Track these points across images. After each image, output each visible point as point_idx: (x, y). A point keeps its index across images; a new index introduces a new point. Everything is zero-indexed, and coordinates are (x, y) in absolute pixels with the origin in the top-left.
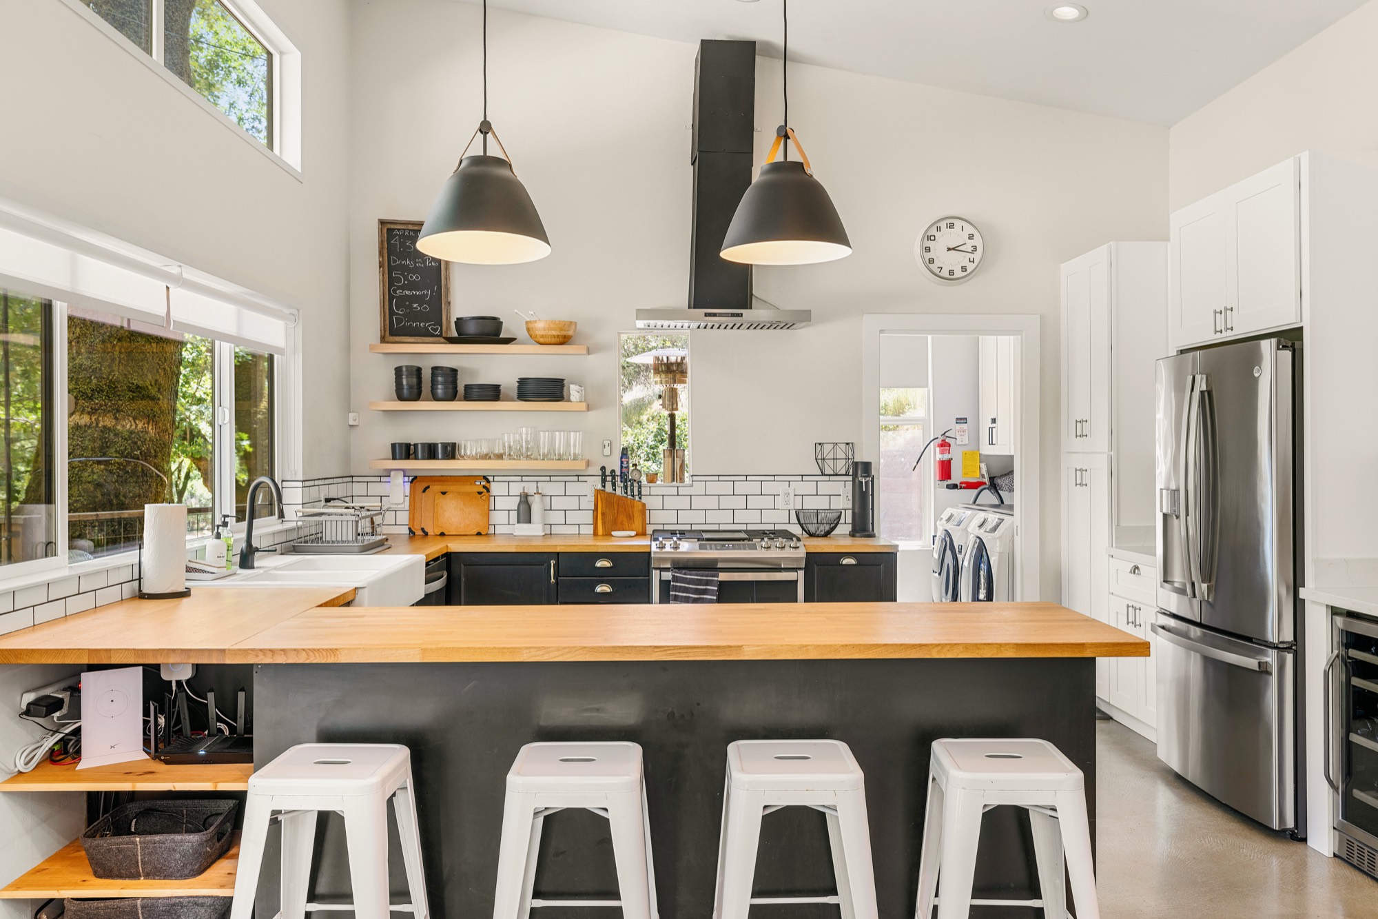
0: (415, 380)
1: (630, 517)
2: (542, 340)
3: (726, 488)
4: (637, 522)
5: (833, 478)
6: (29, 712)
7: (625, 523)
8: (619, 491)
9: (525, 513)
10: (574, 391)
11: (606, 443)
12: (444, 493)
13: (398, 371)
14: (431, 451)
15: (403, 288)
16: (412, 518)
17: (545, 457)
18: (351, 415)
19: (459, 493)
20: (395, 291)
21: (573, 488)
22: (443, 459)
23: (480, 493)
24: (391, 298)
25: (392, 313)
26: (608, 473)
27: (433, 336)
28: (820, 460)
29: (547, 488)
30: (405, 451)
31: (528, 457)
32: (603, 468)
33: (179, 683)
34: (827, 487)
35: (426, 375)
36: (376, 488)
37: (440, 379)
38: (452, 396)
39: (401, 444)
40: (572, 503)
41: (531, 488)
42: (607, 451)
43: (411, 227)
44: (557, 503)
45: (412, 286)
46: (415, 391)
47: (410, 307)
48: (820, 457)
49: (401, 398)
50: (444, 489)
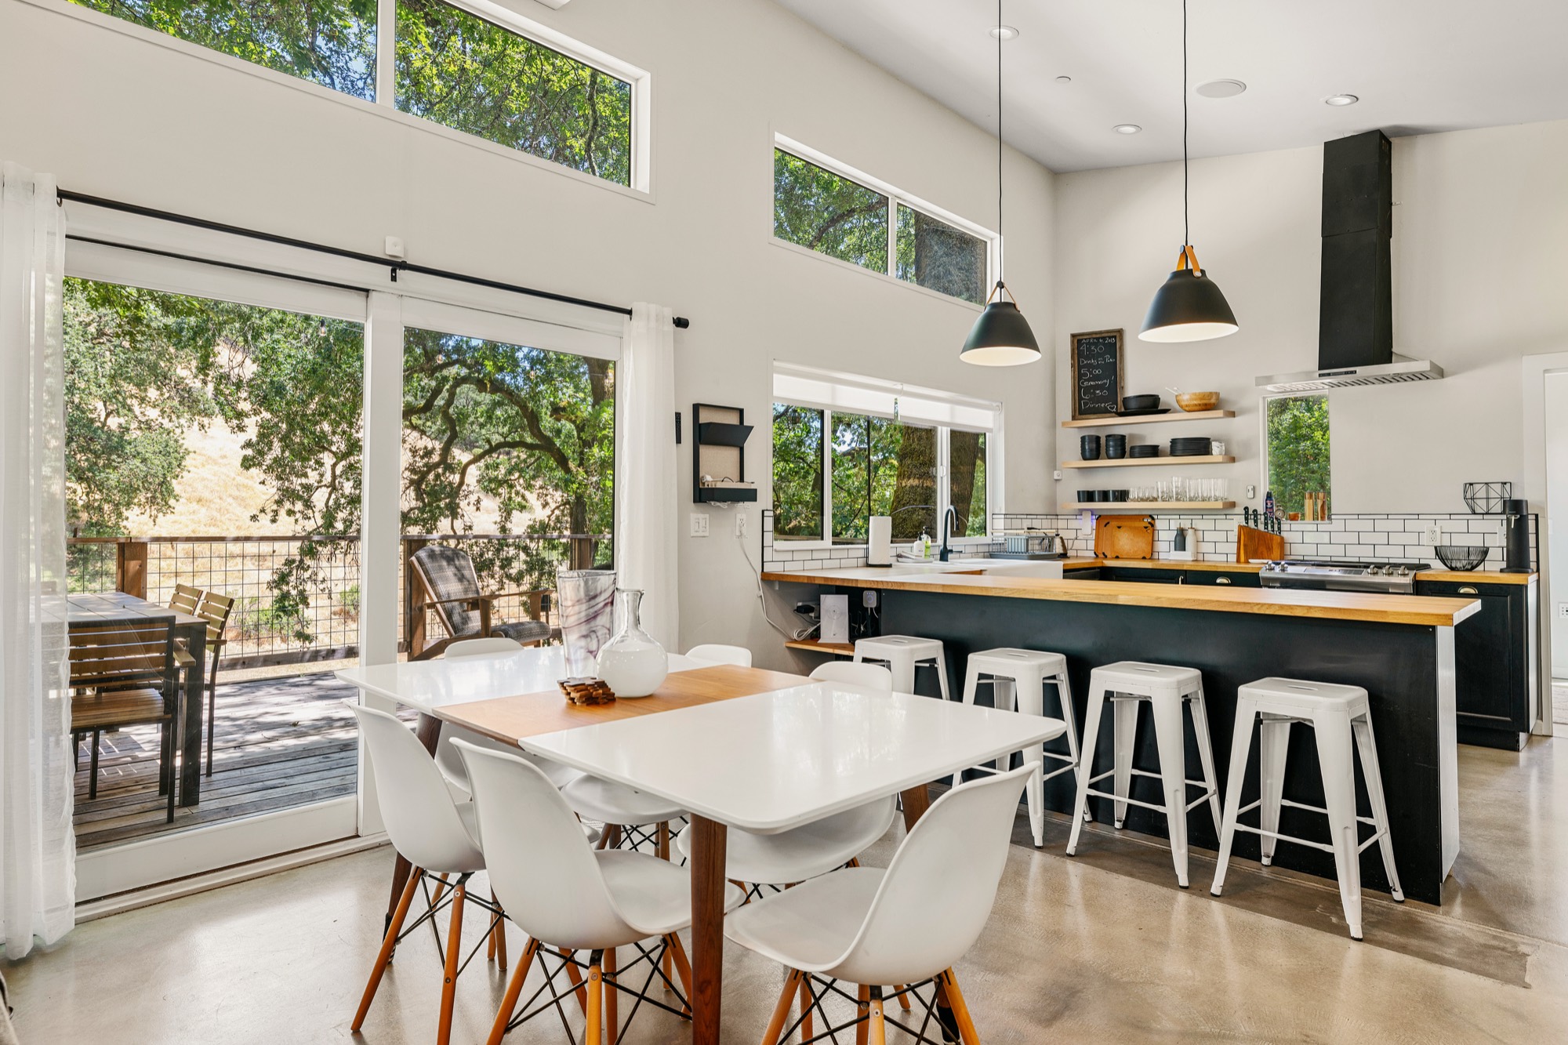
0: (1094, 445)
1: (1270, 549)
2: (1187, 409)
3: (1367, 525)
4: (1276, 552)
5: (1485, 517)
6: (799, 610)
7: (1265, 553)
8: (1261, 527)
9: (1180, 543)
10: (1216, 447)
11: (1250, 488)
12: (1119, 527)
13: (1083, 439)
14: (1105, 496)
15: (1089, 380)
16: (1097, 545)
17: (1191, 500)
18: (1056, 472)
19: (1130, 528)
20: (1083, 383)
21: (1222, 524)
22: (1114, 501)
23: (1146, 528)
24: (1080, 388)
25: (1080, 398)
26: (1250, 512)
27: (1111, 412)
28: (1470, 500)
29: (1200, 524)
30: (1088, 496)
31: (1178, 500)
32: (1246, 509)
33: (871, 609)
34: (1478, 524)
35: (1103, 441)
36: (1074, 524)
37: (1111, 443)
38: (1122, 455)
39: (1083, 492)
40: (1222, 536)
41: (1186, 524)
42: (1251, 495)
43: (1094, 336)
44: (1208, 536)
45: (1096, 378)
46: (1094, 453)
47: (1094, 393)
48: (1468, 496)
49: (1085, 458)
50: (1119, 524)
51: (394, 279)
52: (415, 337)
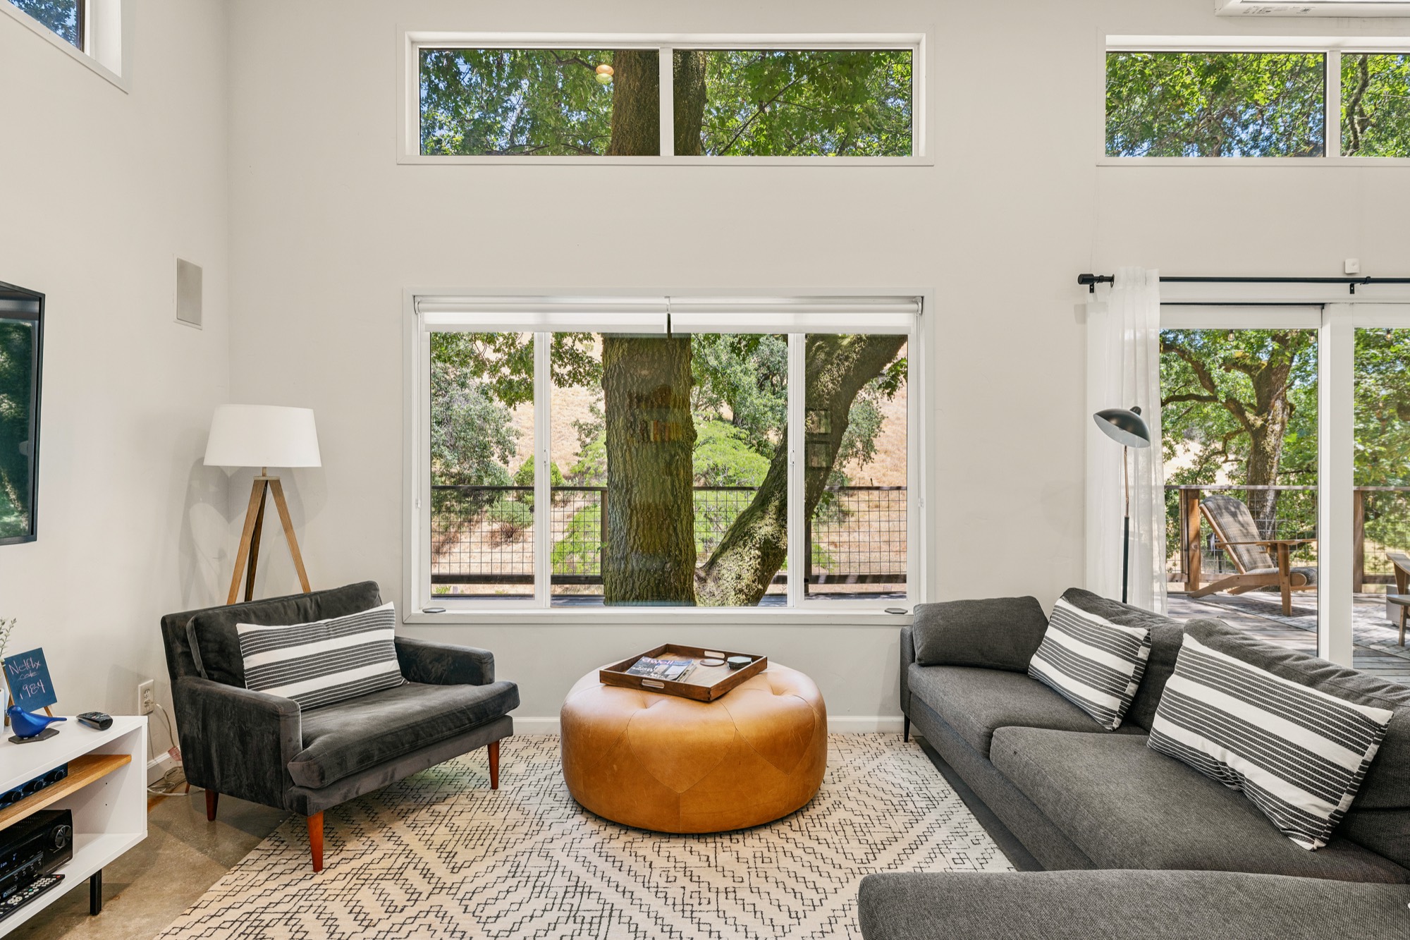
51: (1352, 292)
52: (1365, 340)
